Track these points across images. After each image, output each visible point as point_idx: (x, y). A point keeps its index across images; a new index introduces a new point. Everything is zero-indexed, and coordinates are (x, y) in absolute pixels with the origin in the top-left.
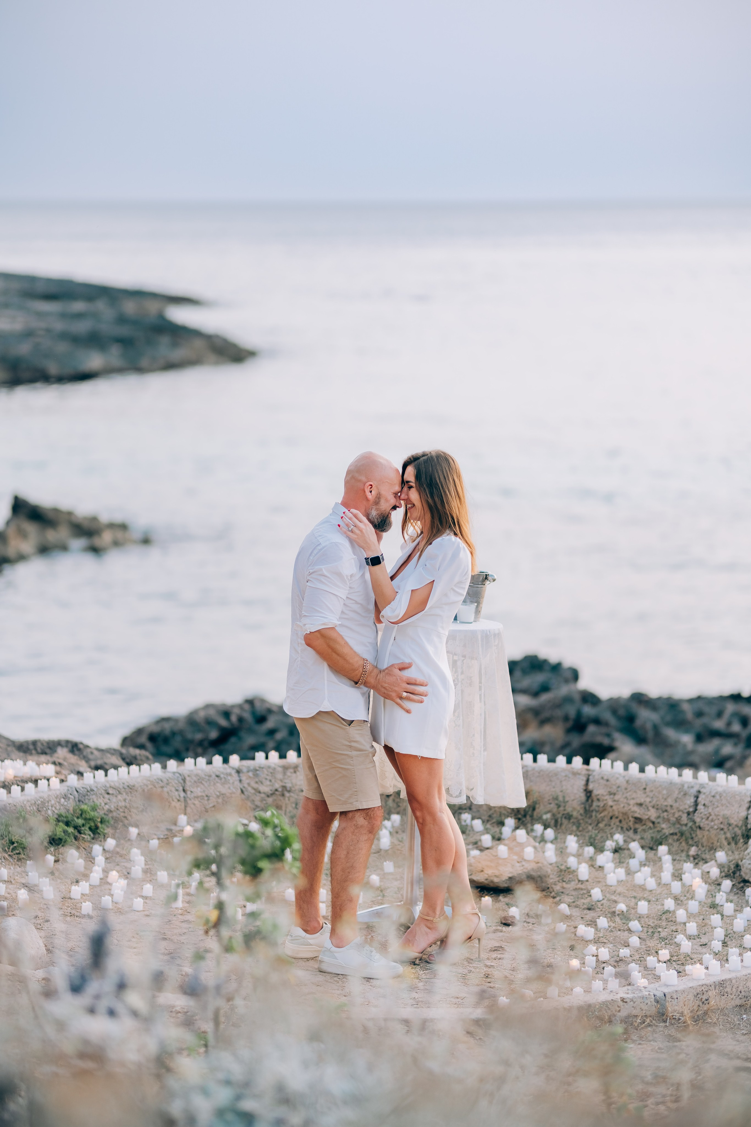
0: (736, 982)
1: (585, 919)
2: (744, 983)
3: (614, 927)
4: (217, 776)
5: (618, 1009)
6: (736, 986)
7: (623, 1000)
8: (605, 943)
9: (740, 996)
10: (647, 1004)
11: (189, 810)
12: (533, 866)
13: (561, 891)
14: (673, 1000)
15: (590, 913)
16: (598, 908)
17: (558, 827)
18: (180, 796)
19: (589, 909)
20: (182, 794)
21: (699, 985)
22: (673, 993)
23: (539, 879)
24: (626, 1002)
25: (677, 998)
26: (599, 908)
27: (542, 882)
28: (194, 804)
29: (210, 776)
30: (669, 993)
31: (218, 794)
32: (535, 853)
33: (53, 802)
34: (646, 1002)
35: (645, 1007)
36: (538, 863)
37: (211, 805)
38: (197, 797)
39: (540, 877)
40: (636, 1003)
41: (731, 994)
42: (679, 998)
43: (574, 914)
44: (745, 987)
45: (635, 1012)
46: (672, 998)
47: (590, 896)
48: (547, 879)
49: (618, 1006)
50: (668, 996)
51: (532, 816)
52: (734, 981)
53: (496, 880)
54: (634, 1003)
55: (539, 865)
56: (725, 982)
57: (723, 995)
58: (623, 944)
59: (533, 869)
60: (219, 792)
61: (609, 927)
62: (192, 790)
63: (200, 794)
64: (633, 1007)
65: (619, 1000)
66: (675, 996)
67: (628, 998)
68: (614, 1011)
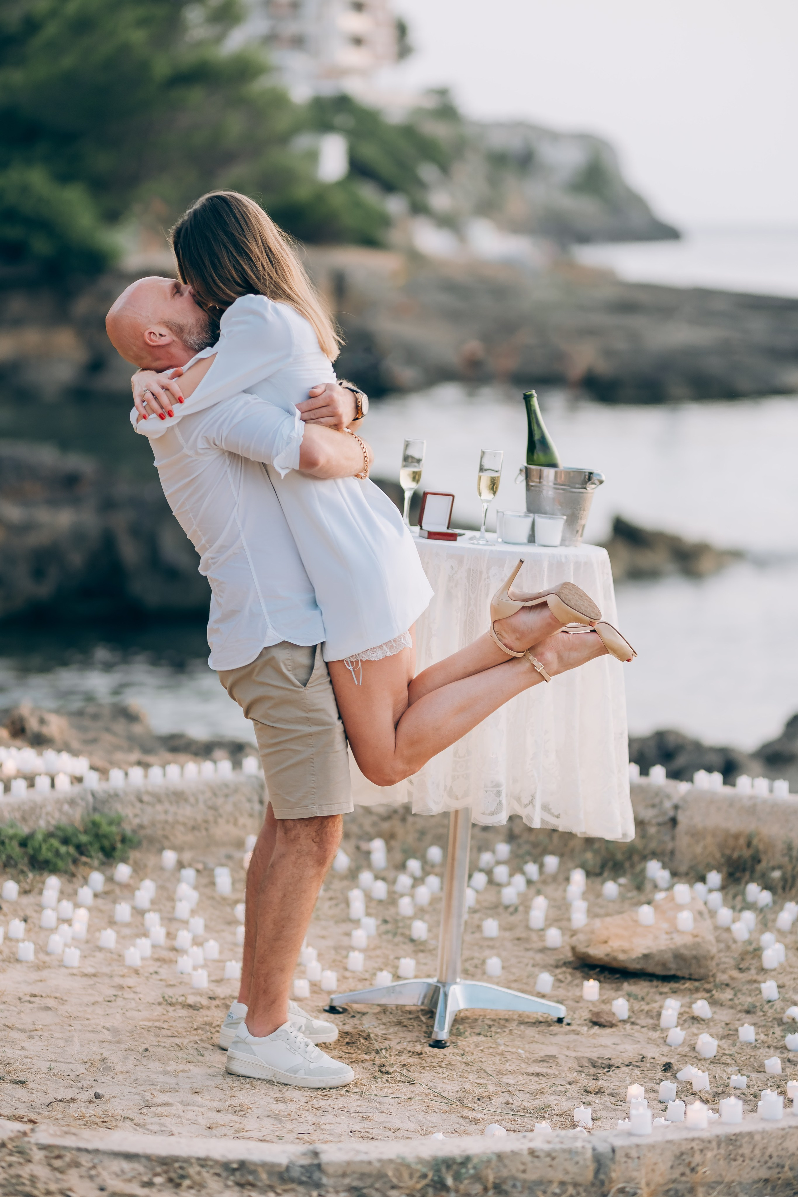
0: (763, 1138)
1: (729, 1026)
2: (779, 1141)
3: (763, 1042)
5: (522, 1167)
6: (760, 1146)
7: (532, 1152)
8: (728, 1064)
9: (769, 1164)
10: (577, 1163)
12: (688, 940)
13: (726, 982)
14: (629, 1161)
15: (745, 1018)
16: (761, 1010)
17: (787, 889)
19: (748, 1012)
21: (686, 1139)
22: (630, 1147)
23: (694, 962)
24: (538, 1157)
26: (764, 1012)
27: (700, 966)
30: (622, 1147)
32: (695, 920)
34: (577, 1159)
35: (572, 1169)
36: (697, 936)
39: (695, 957)
40: (556, 1161)
41: (751, 1159)
42: (642, 1157)
43: (716, 1017)
44: (780, 1148)
45: (550, 1174)
46: (627, 1156)
47: (760, 992)
48: (709, 962)
49: (523, 1164)
50: (619, 1155)
51: (753, 871)
52: (757, 1137)
53: (621, 957)
54: (553, 1159)
55: (698, 940)
56: (739, 1138)
57: (735, 1160)
58: (757, 1068)
59: (685, 946)
61: (756, 1040)
64: (551, 1166)
65: (525, 1152)
66: (634, 1154)
67: (542, 1150)
68: (514, 1171)
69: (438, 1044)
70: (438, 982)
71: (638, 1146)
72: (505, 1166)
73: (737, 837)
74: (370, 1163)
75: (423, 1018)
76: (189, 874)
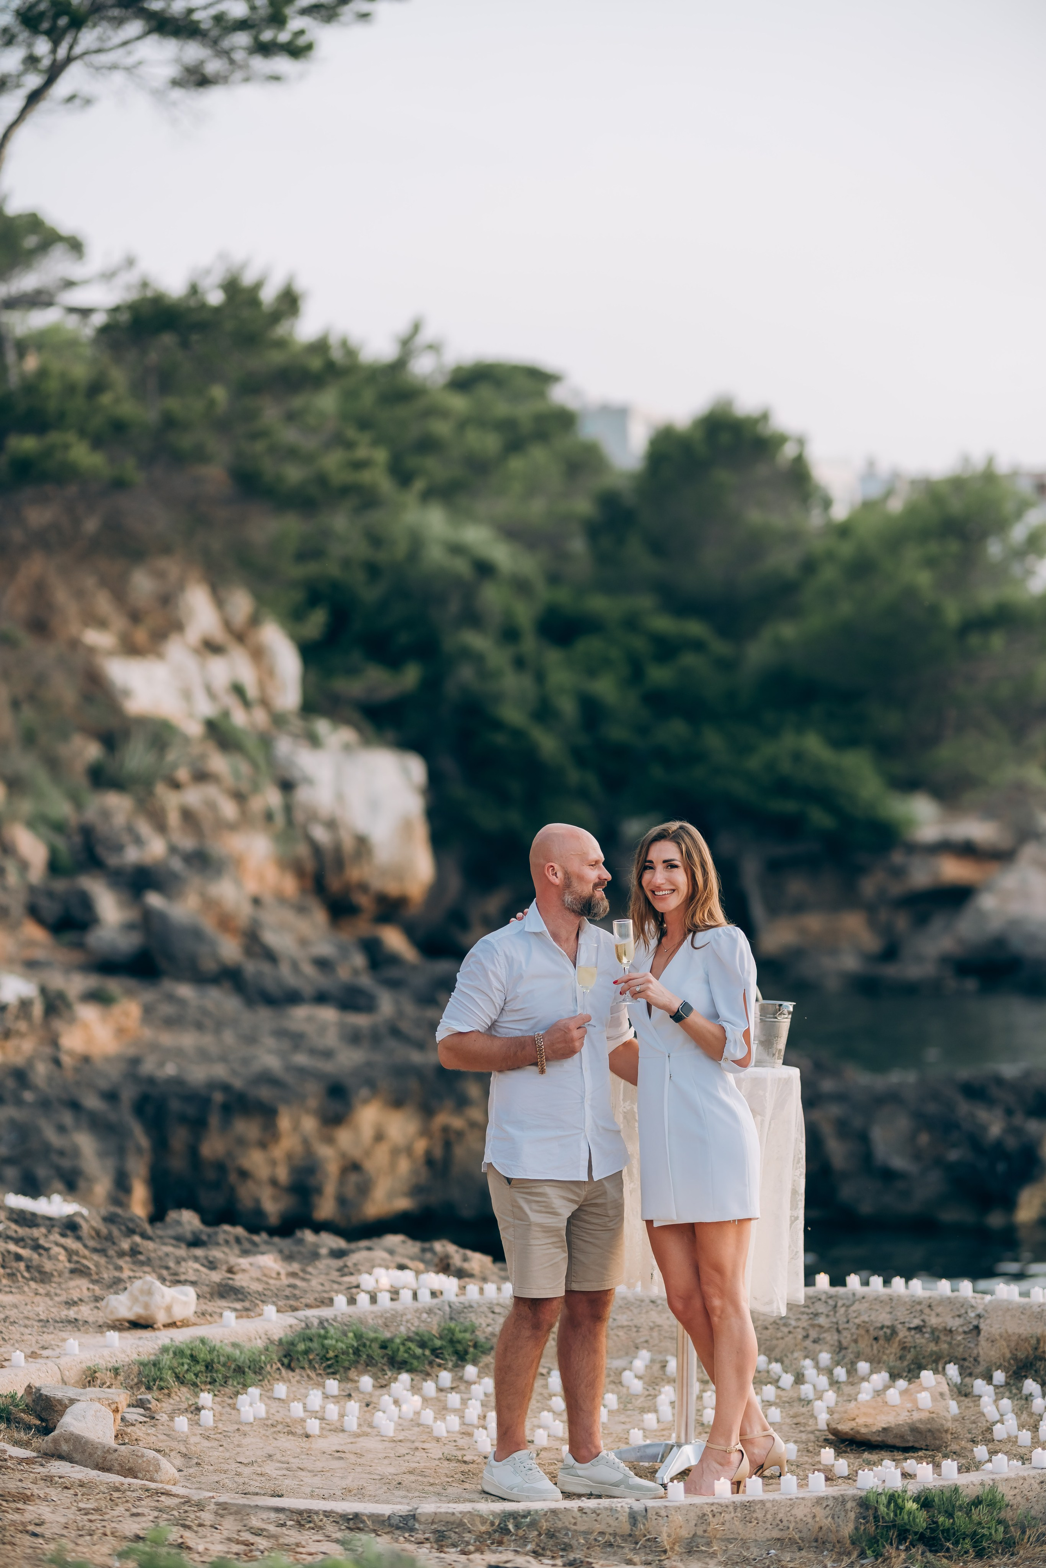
0: (773, 1506)
2: (788, 1509)
4: (653, 1302)
5: (573, 1521)
6: (771, 1512)
7: (581, 1510)
9: (781, 1527)
10: (617, 1518)
12: (924, 1415)
14: (660, 1518)
21: (707, 1504)
22: (660, 1508)
23: (929, 1434)
24: (586, 1513)
25: (667, 1516)
27: (934, 1438)
28: (618, 1336)
29: (642, 1301)
30: (653, 1507)
31: (651, 1324)
33: (409, 1317)
35: (614, 1523)
36: (933, 1413)
37: (643, 1339)
38: (622, 1327)
39: (930, 1431)
40: (600, 1516)
41: (764, 1522)
42: (670, 1516)
44: (789, 1514)
46: (658, 1515)
48: (944, 1435)
49: (574, 1518)
50: (651, 1514)
52: (768, 1505)
53: (863, 1430)
54: (598, 1515)
55: (934, 1415)
56: (752, 1504)
57: (750, 1522)
59: (920, 1421)
60: (654, 1322)
63: (626, 1323)
64: (596, 1520)
65: (576, 1510)
66: (663, 1513)
67: (589, 1508)
68: (567, 1524)
71: (666, 1507)
72: (560, 1520)
74: (453, 1514)
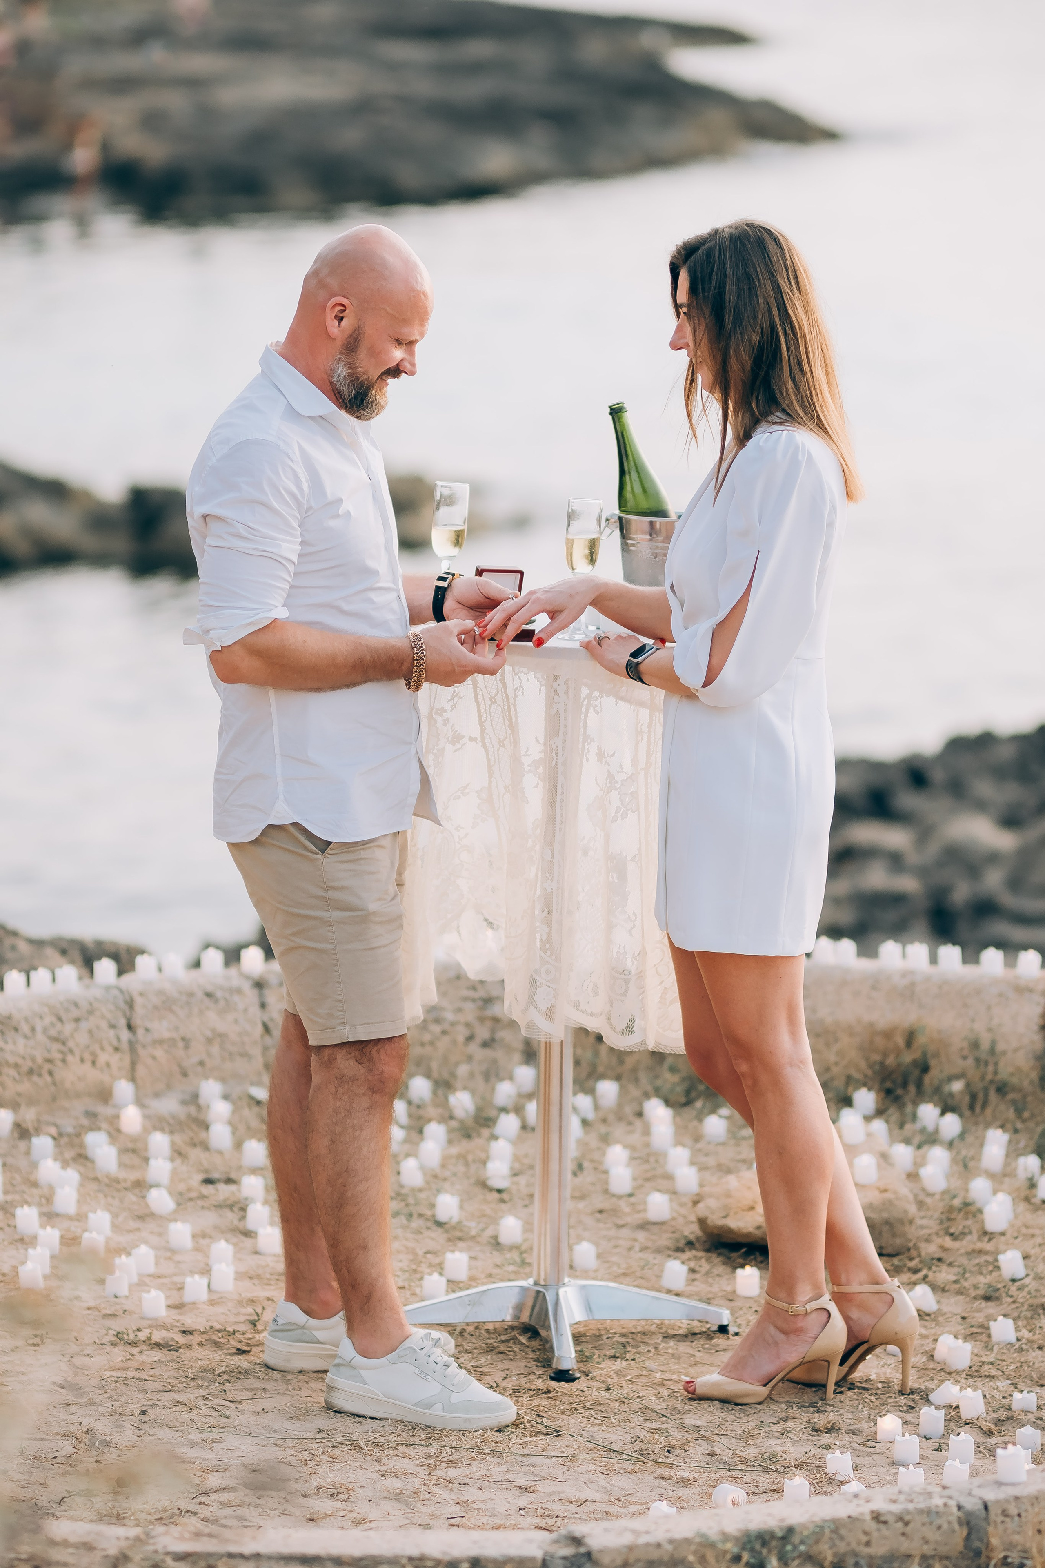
1: (968, 1320)
3: (1030, 1341)
4: (209, 995)
5: (864, 1539)
7: (877, 1517)
8: (993, 1377)
10: (939, 1528)
11: (141, 1071)
12: (873, 1196)
13: (937, 1256)
14: (1008, 1520)
15: (986, 1307)
16: (1008, 1295)
17: (978, 1109)
18: (118, 1039)
19: (987, 1298)
20: (125, 1035)
22: (1007, 1501)
23: (885, 1228)
24: (885, 1523)
25: (1019, 1515)
26: (1012, 1296)
27: (894, 1235)
28: (154, 1058)
29: (191, 995)
30: (997, 1502)
31: (209, 1034)
32: (879, 1167)
34: (938, 1522)
35: (933, 1536)
36: (885, 1191)
37: (195, 1060)
38: (161, 1042)
39: (887, 1222)
40: (911, 1526)
42: (1023, 1514)
43: (945, 1309)
45: (905, 1546)
46: (1005, 1513)
47: (998, 1268)
48: (907, 1228)
49: (866, 1533)
50: (994, 1511)
51: (919, 1085)
54: (907, 1524)
55: (887, 1195)
58: (1037, 1379)
60: (213, 1030)
61: (1018, 1340)
62: (149, 1025)
63: (166, 1035)
64: (903, 1534)
65: (868, 1518)
66: (1013, 1510)
67: (890, 1513)
68: (854, 1545)
69: (563, 1376)
70: (536, 1283)
71: (1017, 1498)
72: (842, 1538)
73: (888, 1034)
74: (658, 1545)
75: (523, 1339)
76: (42, 1143)
